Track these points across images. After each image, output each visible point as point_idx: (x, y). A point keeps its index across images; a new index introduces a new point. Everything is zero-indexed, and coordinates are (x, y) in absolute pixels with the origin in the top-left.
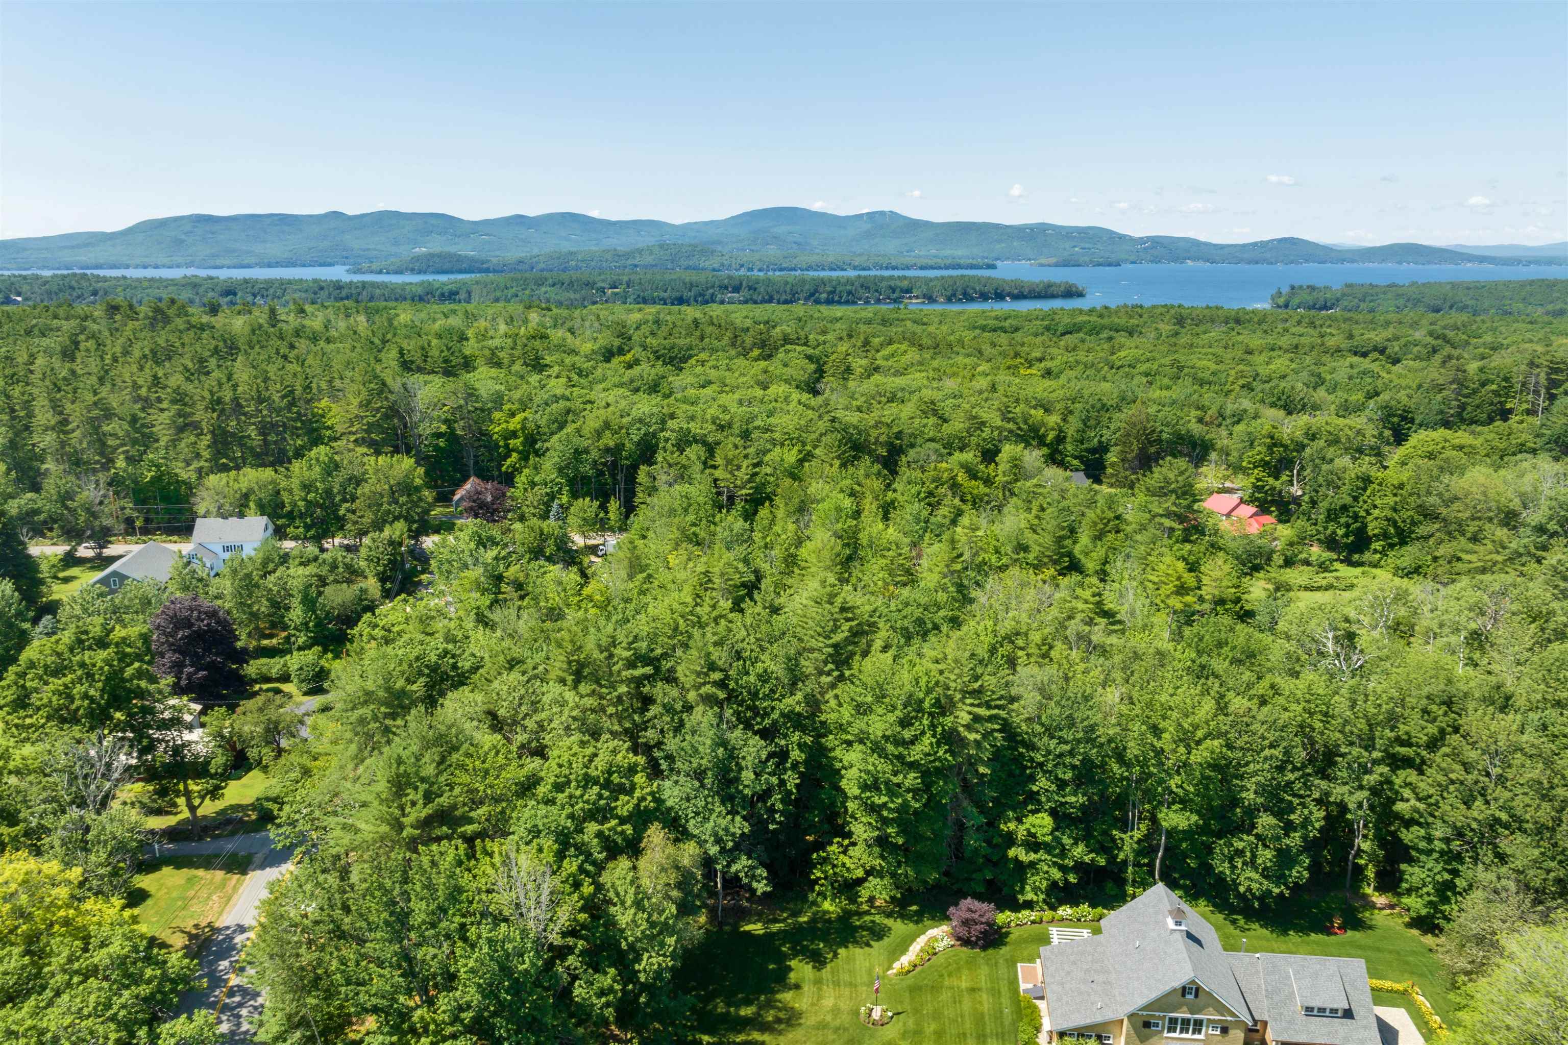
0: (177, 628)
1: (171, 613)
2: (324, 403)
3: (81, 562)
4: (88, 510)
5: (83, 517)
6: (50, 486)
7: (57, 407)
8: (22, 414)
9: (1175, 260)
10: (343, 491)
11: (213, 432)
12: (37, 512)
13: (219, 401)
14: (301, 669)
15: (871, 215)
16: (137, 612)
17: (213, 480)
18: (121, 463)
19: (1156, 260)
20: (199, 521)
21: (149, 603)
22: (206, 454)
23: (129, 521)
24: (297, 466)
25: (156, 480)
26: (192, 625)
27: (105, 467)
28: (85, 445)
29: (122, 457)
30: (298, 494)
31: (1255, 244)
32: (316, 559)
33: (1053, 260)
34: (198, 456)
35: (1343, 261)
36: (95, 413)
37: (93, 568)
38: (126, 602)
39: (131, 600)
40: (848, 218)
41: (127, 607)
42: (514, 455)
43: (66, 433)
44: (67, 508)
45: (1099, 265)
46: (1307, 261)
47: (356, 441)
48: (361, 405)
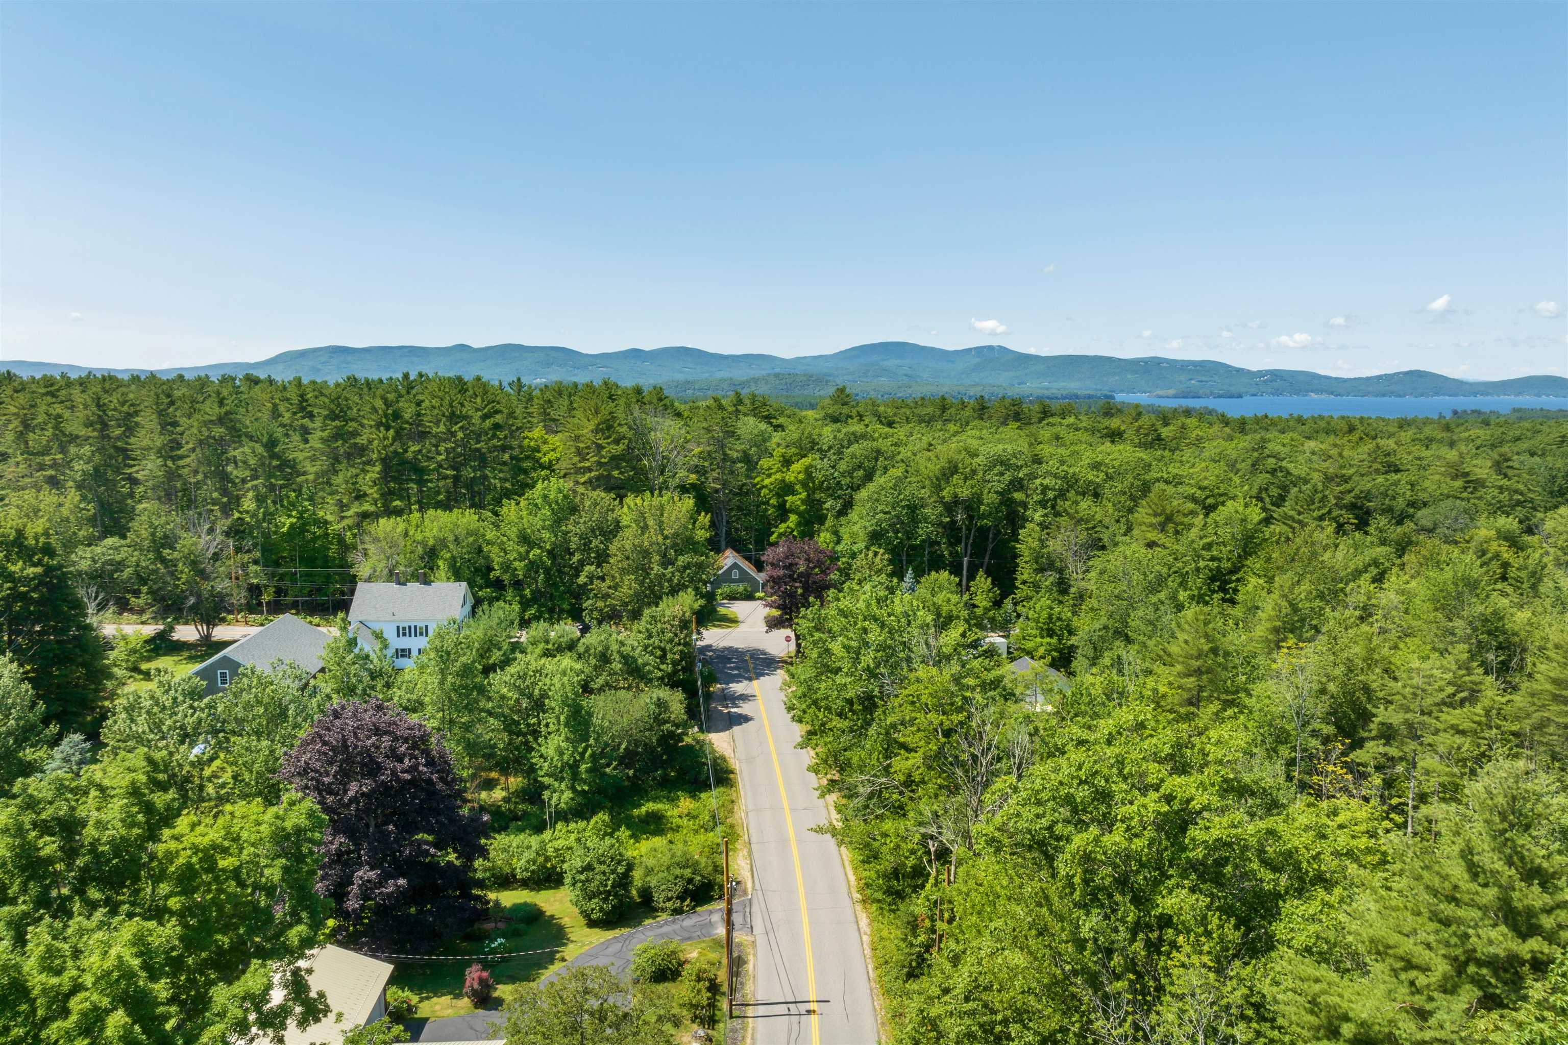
0: (346, 775)
1: (333, 738)
2: (537, 432)
3: (177, 648)
4: (194, 563)
5: (185, 573)
6: (140, 529)
7: (168, 424)
8: (118, 432)
9: (1297, 392)
10: (586, 546)
11: (383, 461)
12: (119, 565)
13: (397, 416)
14: (589, 868)
15: (979, 350)
16: (258, 734)
17: (385, 525)
18: (248, 503)
19: (1278, 392)
20: (361, 587)
21: (283, 714)
22: (373, 492)
23: (254, 590)
24: (509, 509)
25: (298, 531)
26: (379, 768)
27: (226, 510)
28: (200, 477)
29: (251, 494)
30: (515, 549)
31: (1379, 377)
32: (571, 646)
33: (1172, 392)
34: (360, 496)
35: (1475, 394)
36: (218, 431)
37: (192, 659)
38: (239, 712)
39: (248, 706)
40: (956, 352)
41: (240, 721)
42: (793, 518)
43: (174, 459)
44: (163, 561)
45: (1220, 396)
46: (1437, 394)
47: (590, 482)
48: (596, 431)
